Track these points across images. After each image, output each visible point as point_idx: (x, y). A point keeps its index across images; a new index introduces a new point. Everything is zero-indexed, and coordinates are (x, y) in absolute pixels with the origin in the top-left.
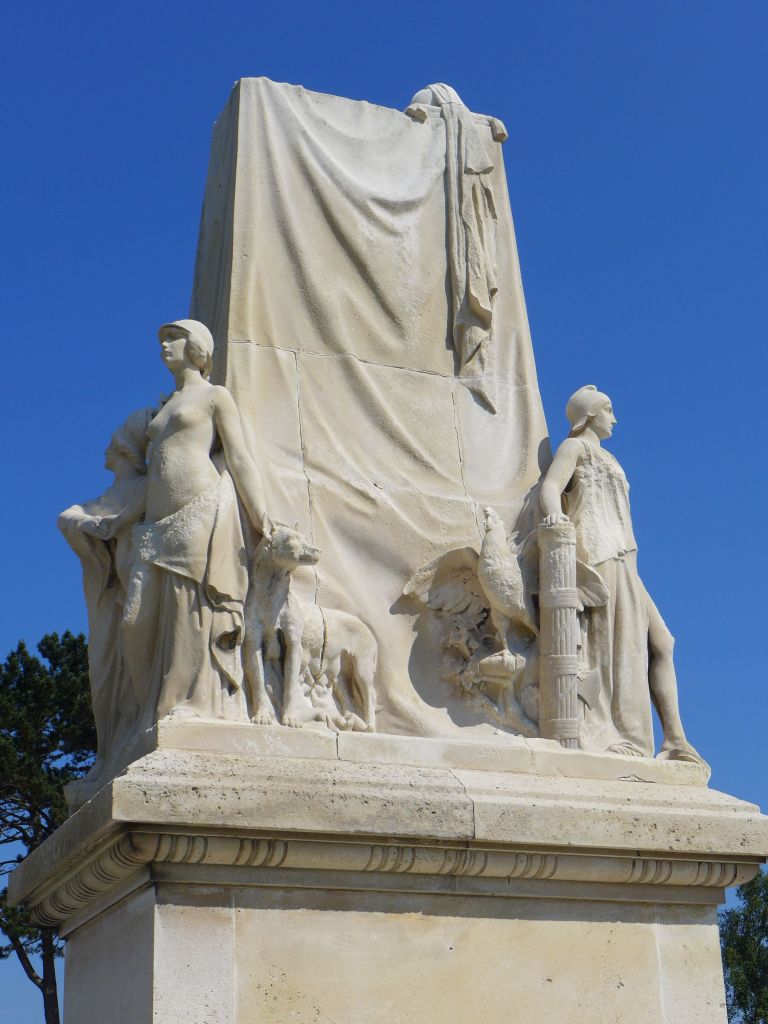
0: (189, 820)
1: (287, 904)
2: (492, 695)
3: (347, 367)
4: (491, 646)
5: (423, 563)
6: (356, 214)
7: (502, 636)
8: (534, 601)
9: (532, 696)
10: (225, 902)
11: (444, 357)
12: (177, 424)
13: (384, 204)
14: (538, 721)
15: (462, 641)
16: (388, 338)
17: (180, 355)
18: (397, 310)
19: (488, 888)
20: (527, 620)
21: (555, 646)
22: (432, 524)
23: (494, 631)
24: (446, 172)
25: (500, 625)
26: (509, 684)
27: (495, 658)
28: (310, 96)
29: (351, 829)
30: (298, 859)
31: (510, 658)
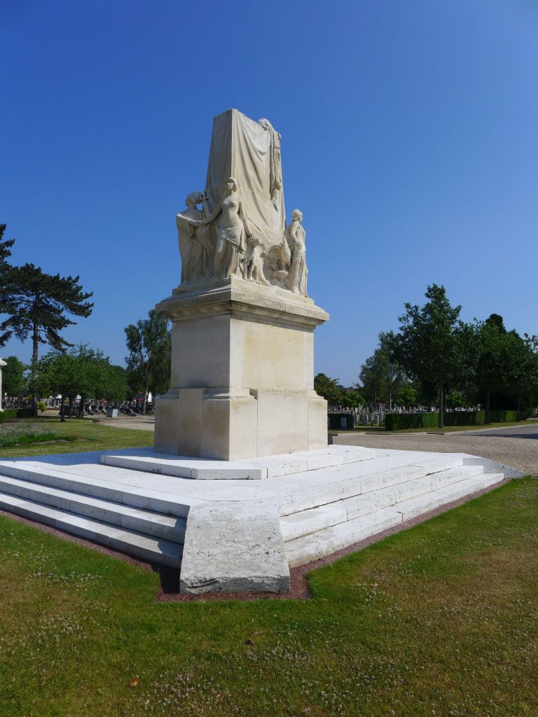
0: (243, 301)
1: (251, 321)
2: (279, 279)
3: (253, 194)
4: (280, 268)
5: (268, 247)
6: (255, 154)
7: (283, 267)
8: (291, 260)
9: (287, 281)
10: (241, 319)
11: (269, 195)
12: (232, 205)
13: (260, 152)
14: (288, 286)
15: (275, 266)
16: (260, 188)
17: (232, 187)
18: (262, 181)
19: (283, 322)
20: (289, 264)
21: (295, 270)
22: (269, 237)
23: (282, 265)
24: (271, 146)
25: (284, 264)
26: (283, 278)
27: (282, 271)
28: (246, 117)
29: (267, 307)
30: (257, 312)
31: (285, 272)
